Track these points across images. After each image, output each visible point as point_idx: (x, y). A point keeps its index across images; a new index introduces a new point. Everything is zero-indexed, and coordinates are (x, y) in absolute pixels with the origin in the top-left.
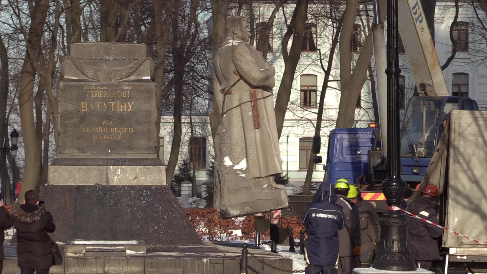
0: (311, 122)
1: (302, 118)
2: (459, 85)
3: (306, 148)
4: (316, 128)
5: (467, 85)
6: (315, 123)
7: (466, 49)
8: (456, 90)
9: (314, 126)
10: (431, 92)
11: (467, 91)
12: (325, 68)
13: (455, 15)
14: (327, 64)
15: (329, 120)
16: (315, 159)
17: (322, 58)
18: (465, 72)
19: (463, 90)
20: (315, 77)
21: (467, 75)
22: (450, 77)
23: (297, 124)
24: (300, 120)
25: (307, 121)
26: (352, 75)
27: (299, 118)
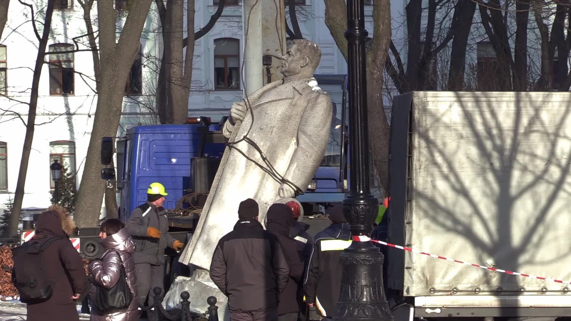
0: (20, 117)
1: (7, 111)
2: (225, 58)
4: (27, 126)
5: (237, 56)
6: (26, 119)
7: (235, 2)
8: (221, 65)
9: (25, 124)
11: (237, 67)
12: (39, 34)
14: (42, 27)
15: (48, 114)
16: (104, 173)
17: (35, 19)
18: (234, 37)
19: (231, 64)
20: (4, 48)
21: (237, 41)
22: (212, 46)
24: (3, 114)
25: (13, 117)
26: (117, 44)
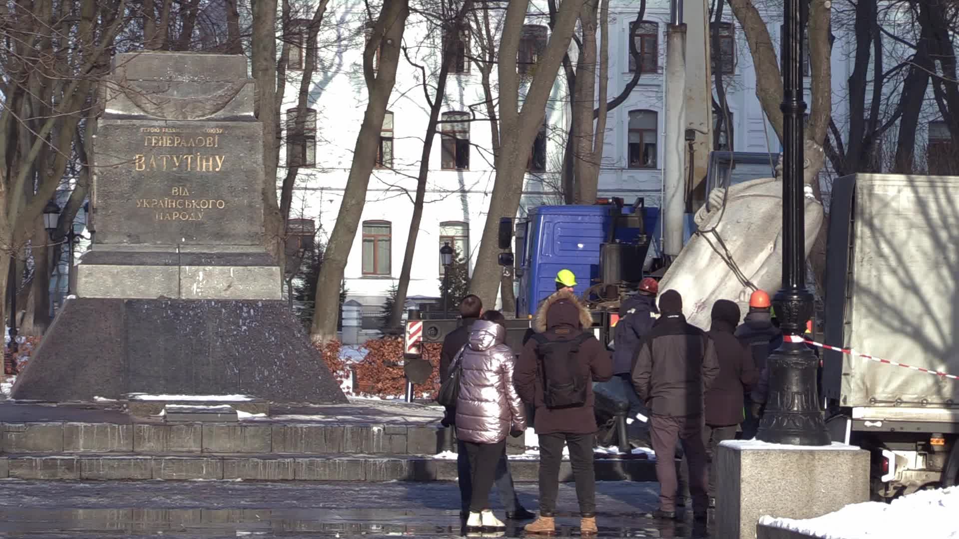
0: (407, 193)
1: (392, 186)
2: (640, 132)
3: (373, 238)
4: (416, 204)
5: (655, 131)
6: (414, 195)
7: (654, 69)
8: (636, 139)
9: (412, 201)
10: (701, 144)
11: (654, 143)
12: (431, 100)
13: (639, 10)
14: (435, 92)
15: (440, 191)
16: (502, 258)
17: (427, 82)
18: (652, 109)
19: (648, 139)
20: (391, 115)
21: (656, 113)
22: (627, 118)
23: (382, 197)
24: (388, 190)
25: (400, 192)
26: (519, 113)
27: (388, 187)
